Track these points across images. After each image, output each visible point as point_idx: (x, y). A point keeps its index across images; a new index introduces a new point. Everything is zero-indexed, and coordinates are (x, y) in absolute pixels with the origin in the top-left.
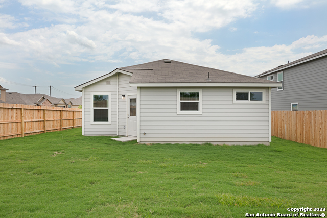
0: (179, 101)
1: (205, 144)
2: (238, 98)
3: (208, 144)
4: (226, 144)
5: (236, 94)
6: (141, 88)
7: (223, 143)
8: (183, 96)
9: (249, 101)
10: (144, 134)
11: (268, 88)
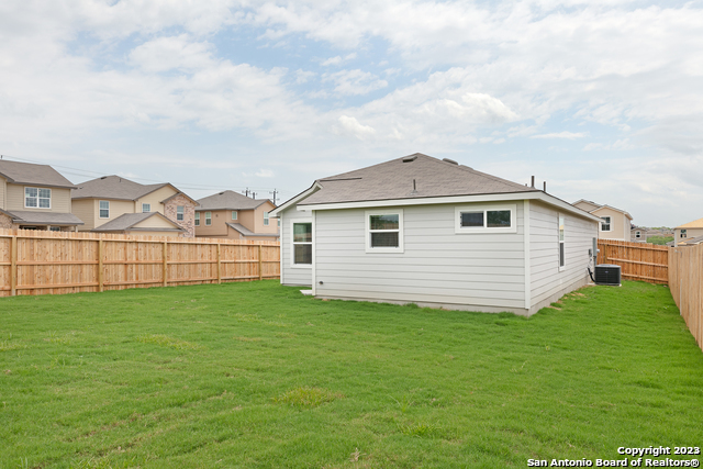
0: (368, 231)
1: (408, 305)
2: (464, 224)
3: (412, 306)
4: (445, 307)
5: (459, 216)
6: (316, 211)
7: (439, 306)
8: (375, 222)
9: (485, 229)
10: (321, 283)
11: (523, 201)
